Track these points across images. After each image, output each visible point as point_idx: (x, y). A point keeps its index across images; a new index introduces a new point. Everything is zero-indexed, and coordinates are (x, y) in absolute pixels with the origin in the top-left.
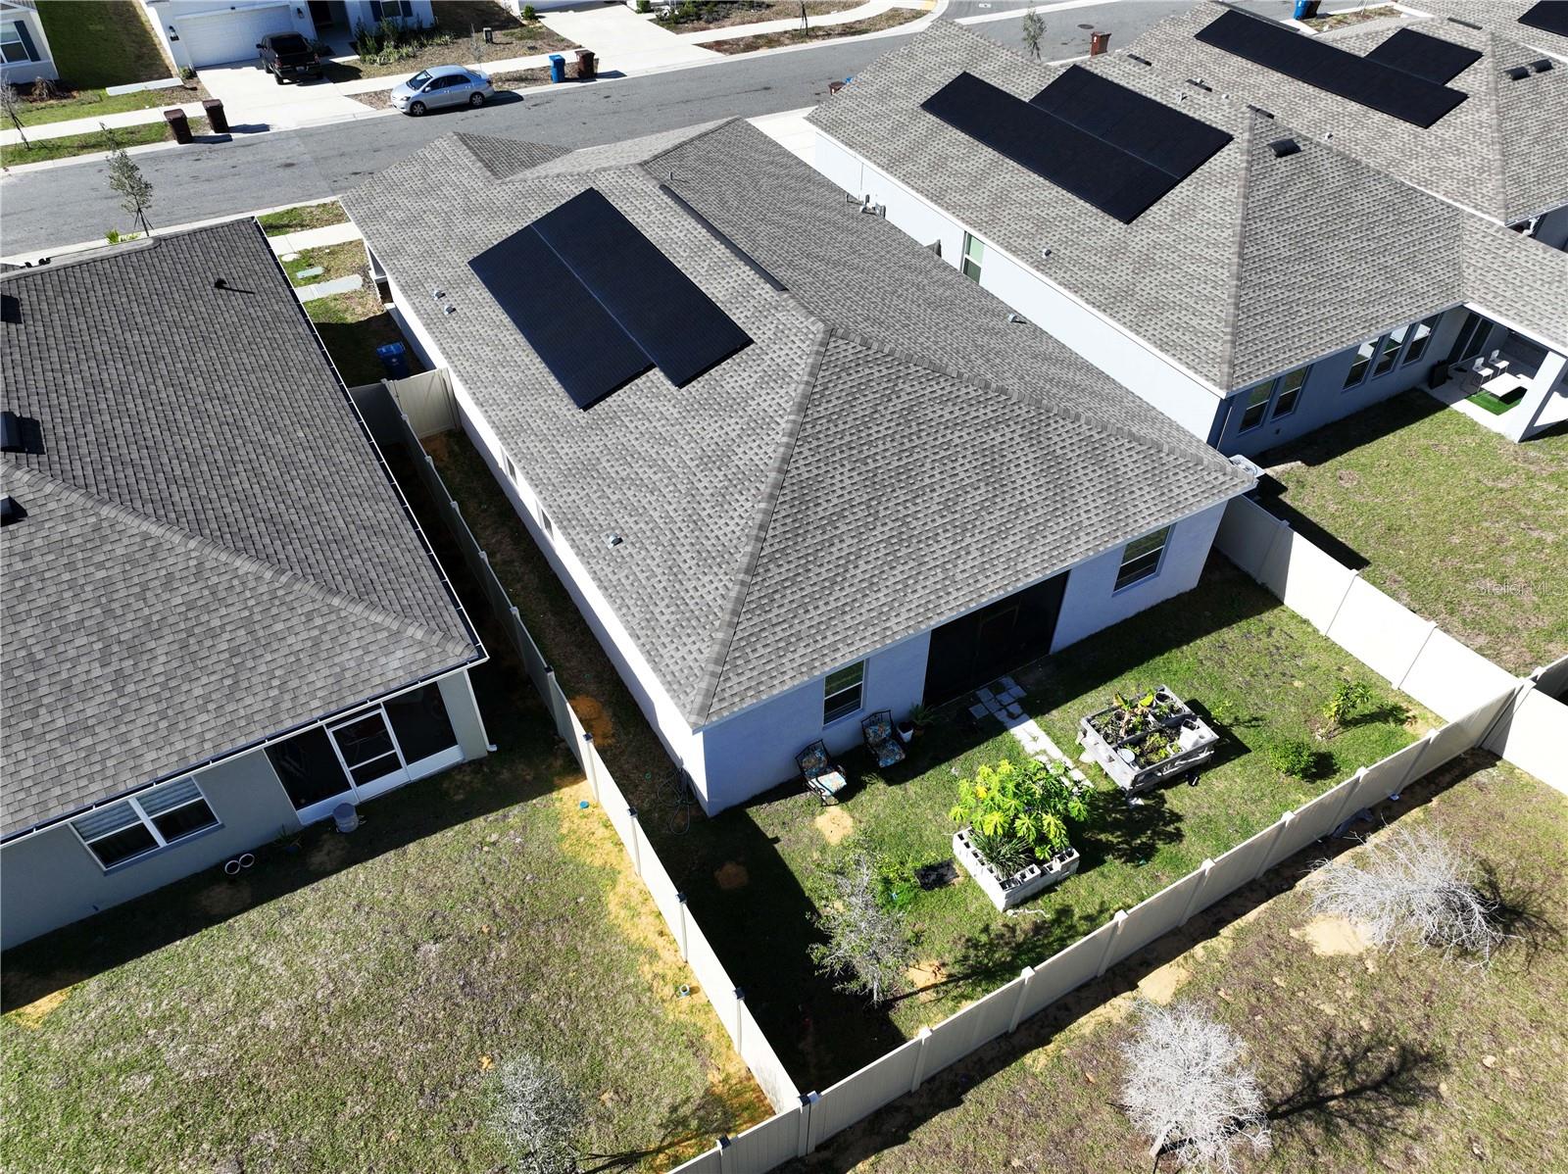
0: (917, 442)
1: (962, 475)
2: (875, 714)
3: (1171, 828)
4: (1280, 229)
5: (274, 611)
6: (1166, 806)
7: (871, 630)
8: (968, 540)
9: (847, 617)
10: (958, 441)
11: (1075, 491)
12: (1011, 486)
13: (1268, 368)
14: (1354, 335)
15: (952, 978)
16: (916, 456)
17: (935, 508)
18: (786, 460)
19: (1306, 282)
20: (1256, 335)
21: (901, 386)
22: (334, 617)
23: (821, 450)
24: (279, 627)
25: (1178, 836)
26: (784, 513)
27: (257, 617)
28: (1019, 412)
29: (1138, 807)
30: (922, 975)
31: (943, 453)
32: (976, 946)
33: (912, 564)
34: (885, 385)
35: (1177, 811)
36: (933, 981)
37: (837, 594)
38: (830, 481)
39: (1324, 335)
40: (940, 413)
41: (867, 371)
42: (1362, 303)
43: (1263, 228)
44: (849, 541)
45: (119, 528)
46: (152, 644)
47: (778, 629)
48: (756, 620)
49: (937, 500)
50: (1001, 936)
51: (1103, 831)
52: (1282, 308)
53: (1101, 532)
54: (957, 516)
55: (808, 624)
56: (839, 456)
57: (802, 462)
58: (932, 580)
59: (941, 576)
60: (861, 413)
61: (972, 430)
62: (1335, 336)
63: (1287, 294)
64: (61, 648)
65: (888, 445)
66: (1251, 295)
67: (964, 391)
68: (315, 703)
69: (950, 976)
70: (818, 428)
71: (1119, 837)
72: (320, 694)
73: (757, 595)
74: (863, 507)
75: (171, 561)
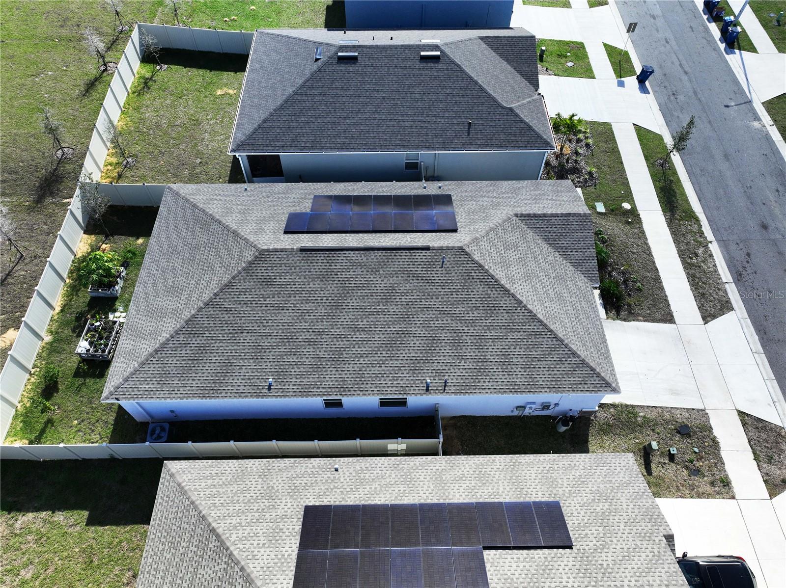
0: (200, 267)
1: (180, 279)
5: (265, 110)
8: (160, 272)
10: (191, 282)
11: (149, 318)
12: (166, 295)
16: (196, 265)
17: (176, 265)
18: (220, 222)
21: (223, 269)
22: (257, 122)
23: (217, 234)
26: (204, 218)
31: (191, 275)
34: (227, 263)
36: (102, 247)
38: (205, 234)
40: (205, 280)
41: (236, 259)
46: (271, 90)
48: (181, 203)
49: (178, 267)
54: (169, 271)
55: (171, 217)
56: (211, 239)
57: (216, 227)
59: (156, 259)
60: (221, 251)
61: (192, 289)
64: (279, 76)
65: (205, 257)
70: (225, 235)
73: (187, 205)
74: (191, 242)
75: (289, 89)
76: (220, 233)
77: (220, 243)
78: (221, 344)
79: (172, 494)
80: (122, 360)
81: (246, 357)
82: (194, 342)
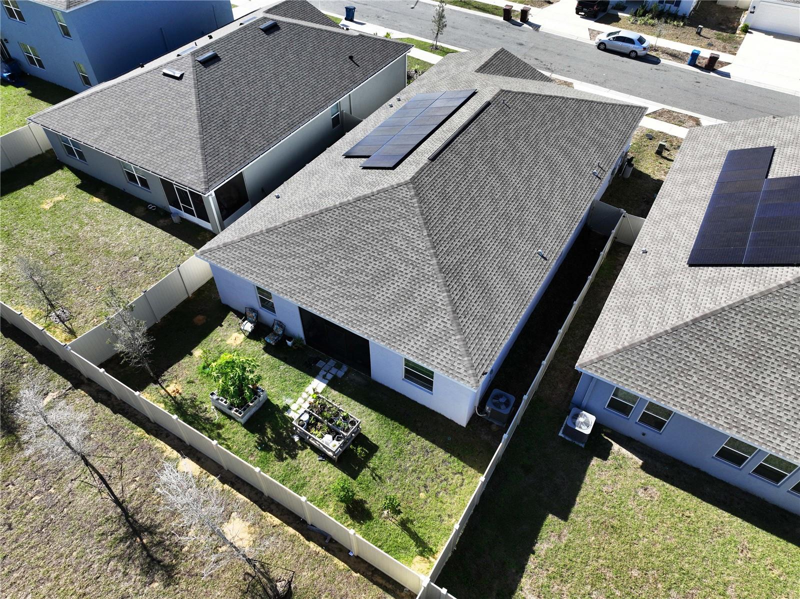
0: (374, 243)
1: (370, 267)
2: (281, 322)
3: (285, 455)
4: (752, 331)
5: (187, 142)
6: (300, 452)
7: (268, 279)
8: (336, 287)
9: (269, 269)
10: (387, 256)
11: (397, 312)
12: (379, 287)
13: (622, 380)
14: (713, 419)
15: (174, 398)
16: (366, 247)
17: (344, 267)
18: (327, 210)
19: (723, 368)
20: (640, 361)
21: (400, 221)
22: (194, 154)
23: (342, 217)
24: (184, 147)
25: (281, 459)
26: (301, 224)
27: (183, 141)
28: (425, 268)
29: (293, 440)
30: (172, 388)
31: (376, 255)
32: (192, 401)
33: (309, 275)
34: (395, 216)
35: (299, 456)
36: (170, 392)
37: (277, 260)
38: (328, 228)
39: (689, 400)
40: (398, 241)
41: (398, 206)
42: (751, 414)
43: (737, 321)
44: (304, 250)
45: (190, 96)
46: (162, 130)
47: (249, 252)
48: (248, 244)
49: (348, 266)
50: (200, 408)
51: (272, 430)
52: (681, 365)
53: (382, 334)
54: (346, 277)
55: (258, 259)
56: (344, 223)
57: (330, 214)
58: (306, 286)
59: (310, 288)
60: (373, 217)
61: (398, 257)
62: (697, 407)
63: (697, 362)
64: (150, 116)
65: (364, 235)
66: (670, 342)
67: (419, 242)
68: (167, 172)
69: (175, 397)
70: (352, 209)
71: (272, 436)
72: (170, 171)
73: (259, 238)
74: (325, 245)
75: (188, 112)
76: (344, 213)
77: (359, 216)
78: (482, 263)
79: (624, 363)
80: (435, 354)
81: (507, 254)
82: (466, 278)
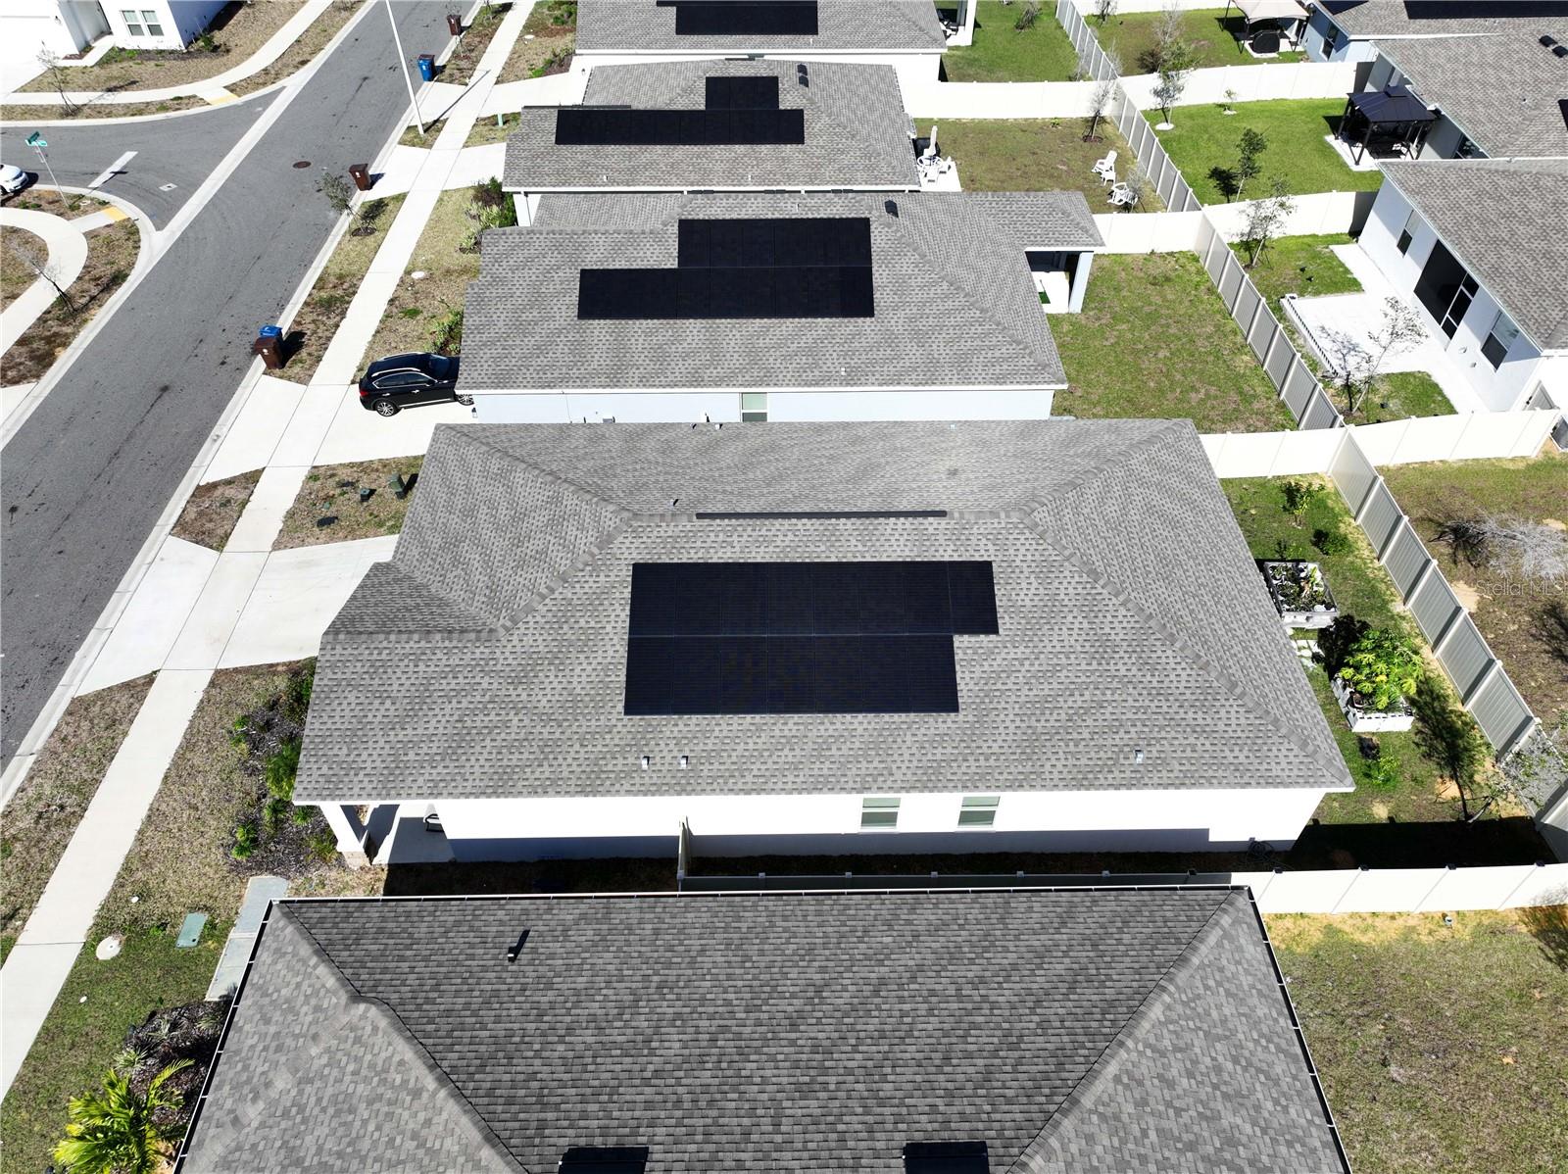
0: (1136, 536)
1: (1167, 534)
5: (1200, 1011)
9: (1274, 659)
10: (1138, 518)
11: (1187, 495)
12: (1179, 519)
15: (1454, 777)
16: (1147, 545)
17: (1192, 564)
18: (1141, 608)
21: (1084, 512)
22: (1208, 970)
24: (1214, 1015)
28: (1119, 475)
30: (1451, 790)
31: (1147, 531)
32: (1430, 755)
34: (1082, 519)
36: (1455, 787)
37: (1256, 653)
38: (1162, 599)
40: (1112, 510)
41: (1067, 519)
44: (1214, 621)
47: (1281, 698)
49: (1185, 558)
53: (1219, 506)
54: (1199, 558)
55: (1277, 681)
56: (1141, 580)
60: (1105, 546)
61: (1130, 505)
65: (1135, 551)
67: (1095, 486)
70: (1115, 575)
